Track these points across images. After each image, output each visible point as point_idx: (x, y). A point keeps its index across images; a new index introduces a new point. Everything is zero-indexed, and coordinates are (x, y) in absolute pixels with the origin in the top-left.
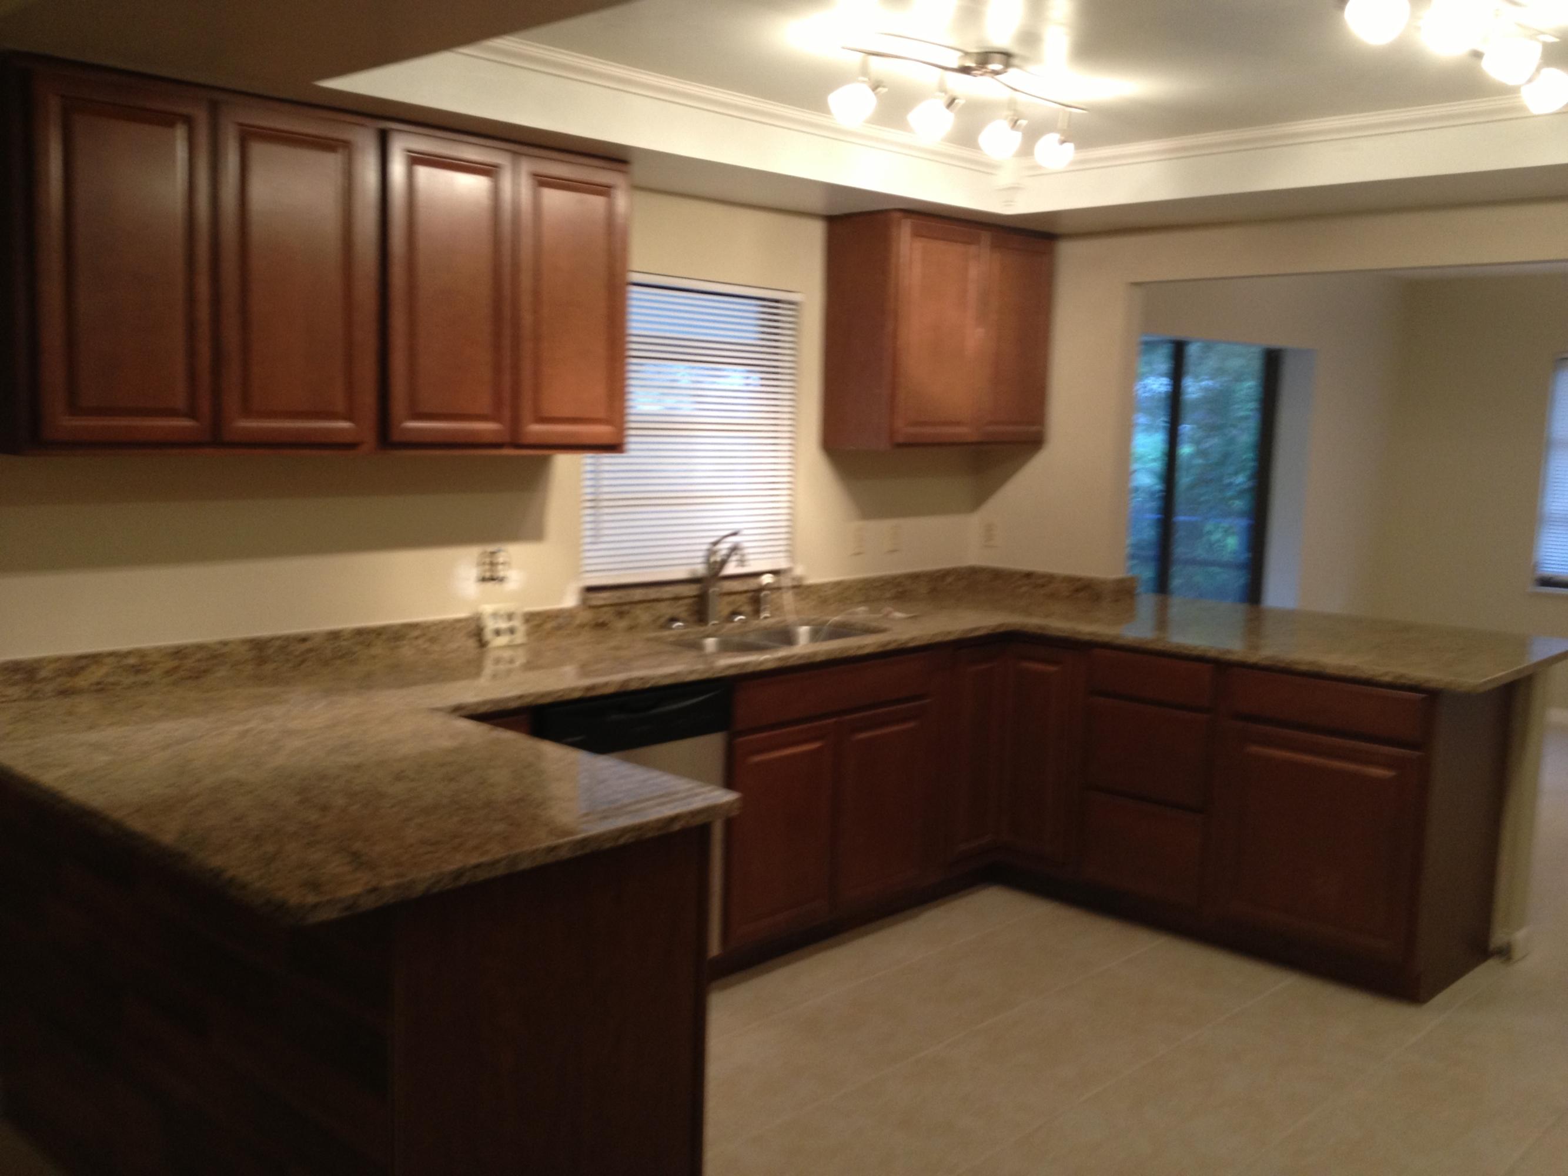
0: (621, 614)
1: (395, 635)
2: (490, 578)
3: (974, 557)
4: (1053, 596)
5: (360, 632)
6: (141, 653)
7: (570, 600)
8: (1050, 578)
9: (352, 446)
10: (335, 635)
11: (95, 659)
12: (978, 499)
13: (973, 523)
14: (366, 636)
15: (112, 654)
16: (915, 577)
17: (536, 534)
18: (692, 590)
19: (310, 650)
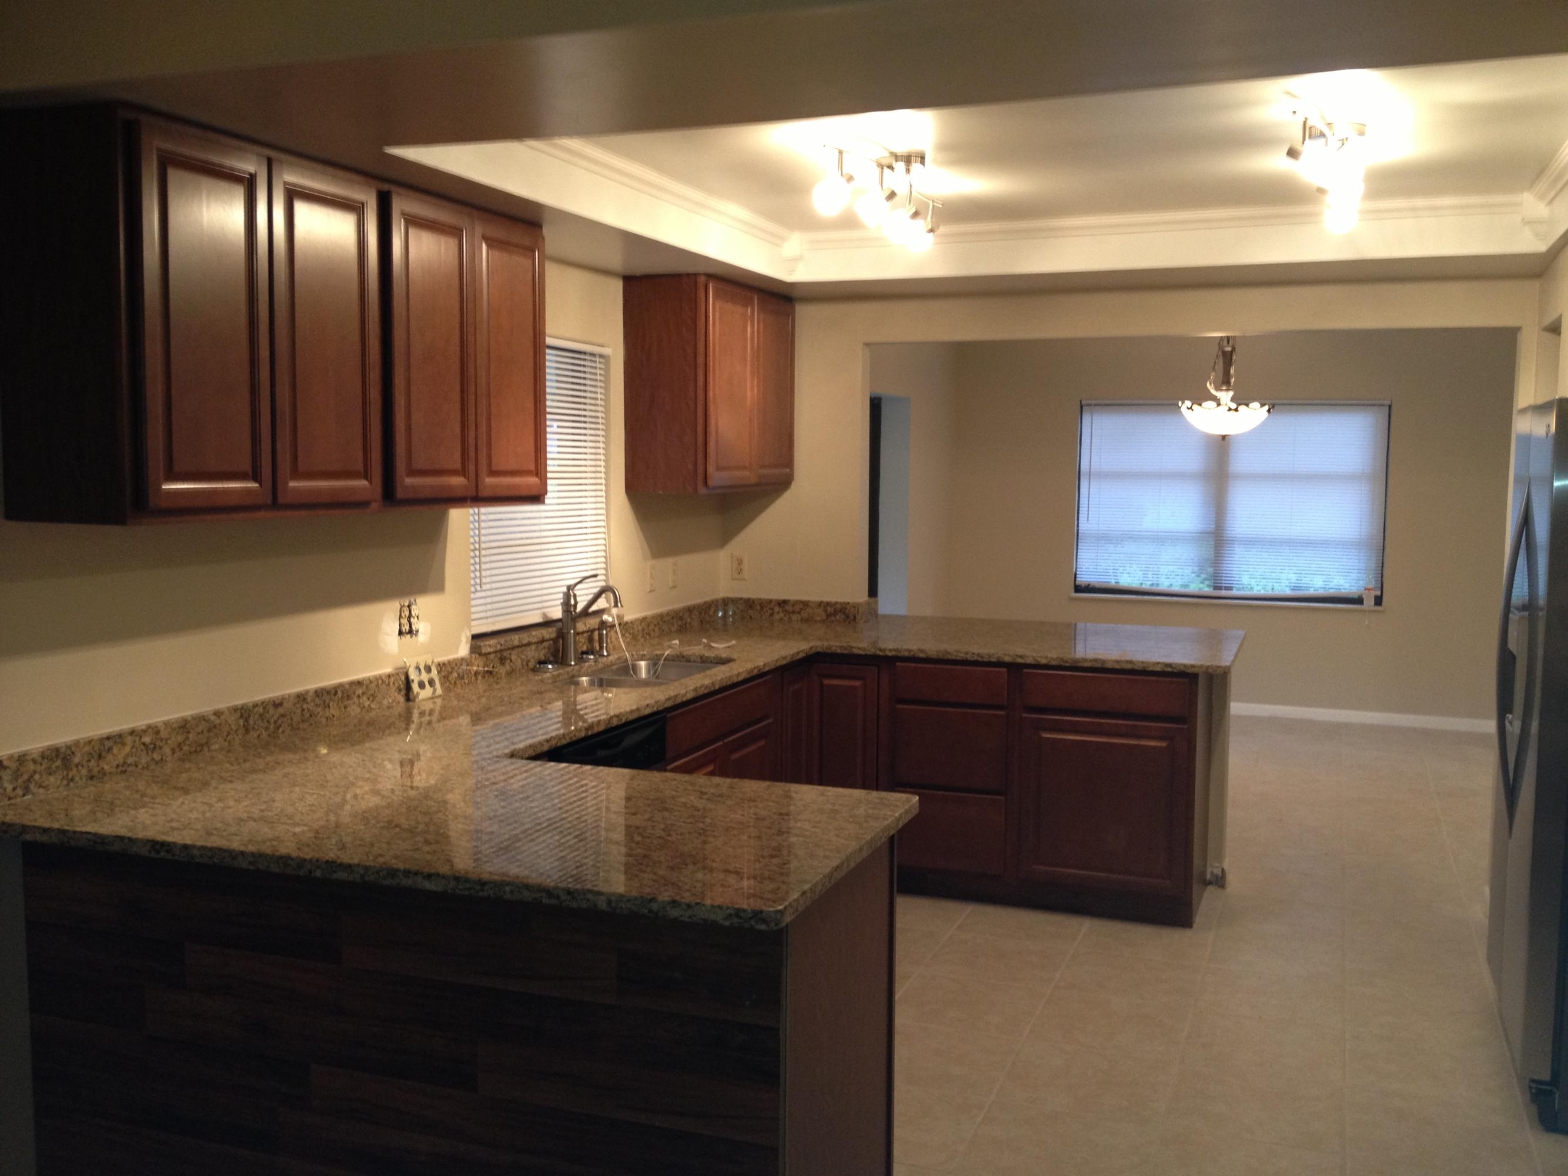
0: (502, 660)
1: (342, 694)
2: (407, 631)
3: (724, 588)
4: (808, 620)
5: (319, 693)
6: (154, 729)
7: (463, 650)
8: (805, 604)
9: (362, 505)
10: (301, 697)
11: (118, 739)
12: (726, 537)
13: (722, 558)
14: (326, 695)
15: (132, 732)
16: (690, 610)
17: (437, 586)
18: (549, 633)
19: (283, 716)
